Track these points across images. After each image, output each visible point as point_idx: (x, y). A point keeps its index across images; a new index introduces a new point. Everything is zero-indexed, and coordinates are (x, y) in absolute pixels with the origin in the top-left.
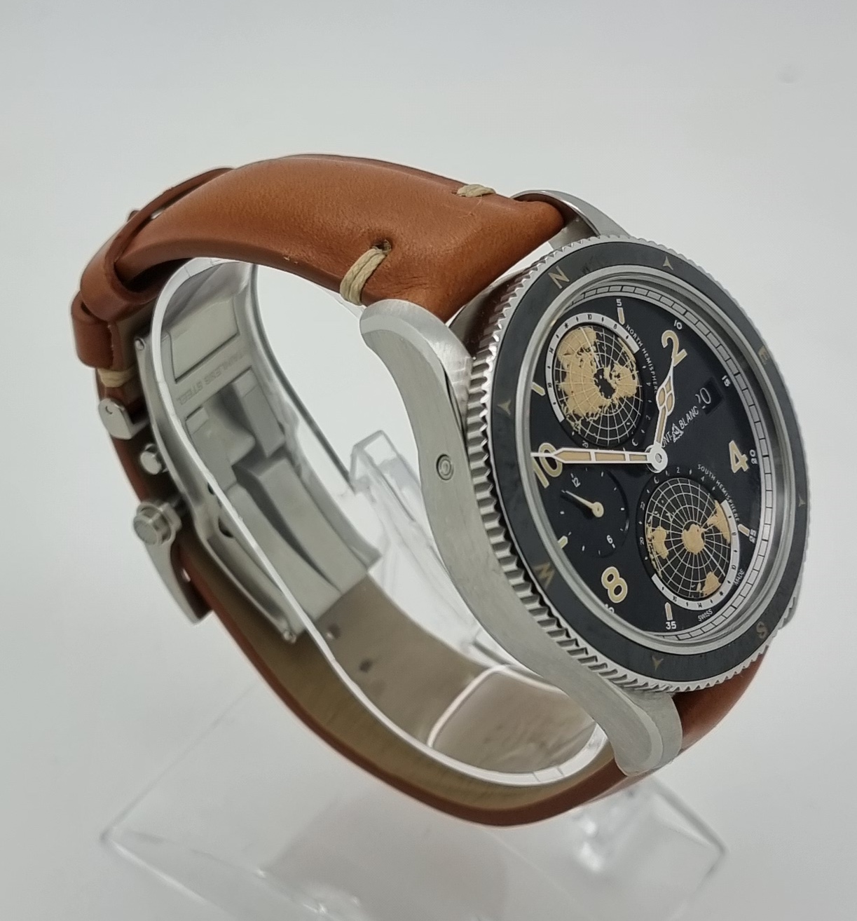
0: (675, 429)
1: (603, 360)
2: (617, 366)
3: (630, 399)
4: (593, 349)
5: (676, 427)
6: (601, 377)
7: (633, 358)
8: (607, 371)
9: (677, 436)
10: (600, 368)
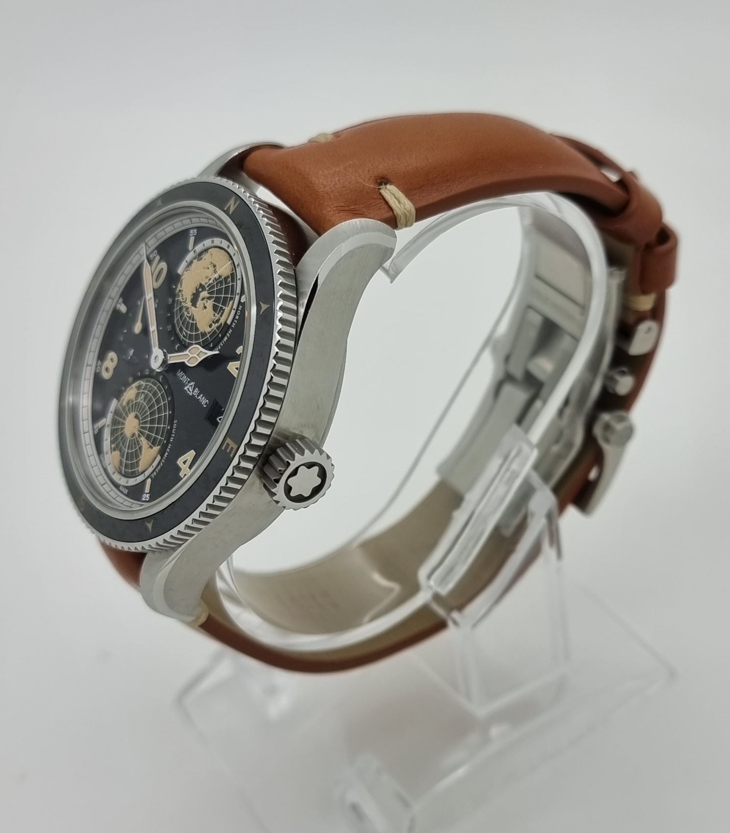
0: (191, 386)
1: (211, 286)
2: (210, 304)
3: (197, 329)
4: (216, 276)
5: (193, 386)
6: (200, 290)
7: (222, 321)
8: (204, 294)
9: (188, 389)
10: (206, 286)
